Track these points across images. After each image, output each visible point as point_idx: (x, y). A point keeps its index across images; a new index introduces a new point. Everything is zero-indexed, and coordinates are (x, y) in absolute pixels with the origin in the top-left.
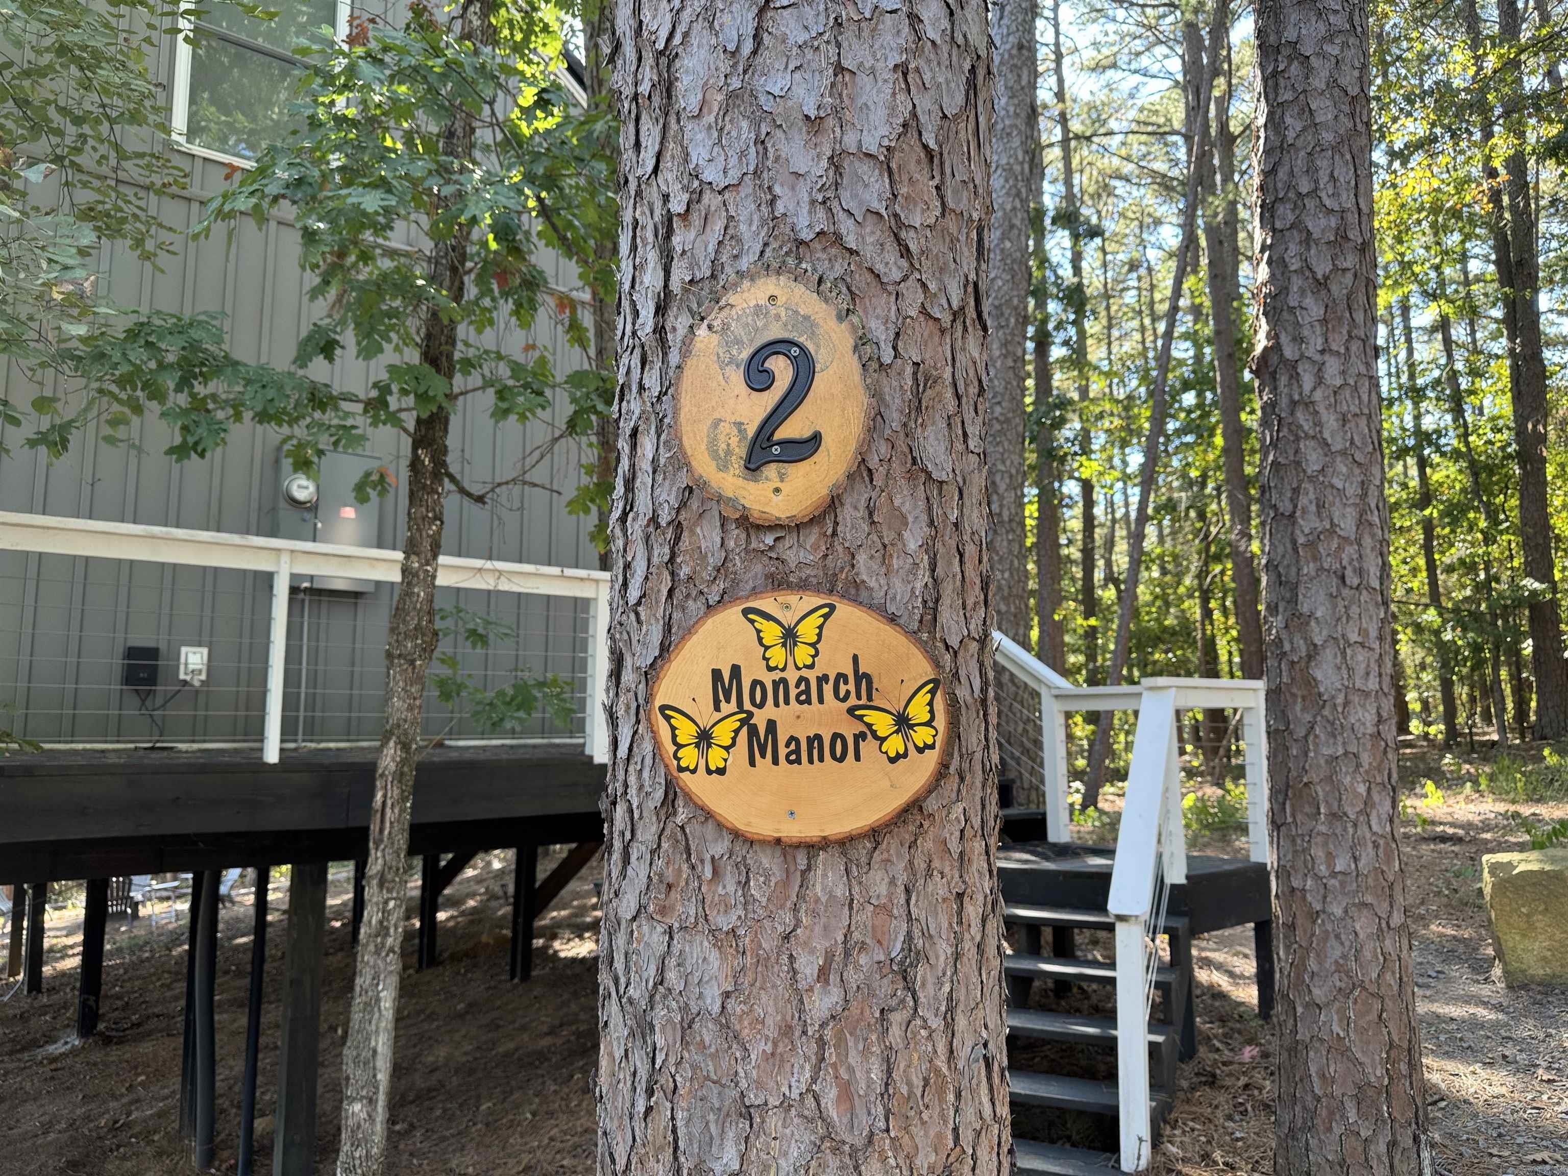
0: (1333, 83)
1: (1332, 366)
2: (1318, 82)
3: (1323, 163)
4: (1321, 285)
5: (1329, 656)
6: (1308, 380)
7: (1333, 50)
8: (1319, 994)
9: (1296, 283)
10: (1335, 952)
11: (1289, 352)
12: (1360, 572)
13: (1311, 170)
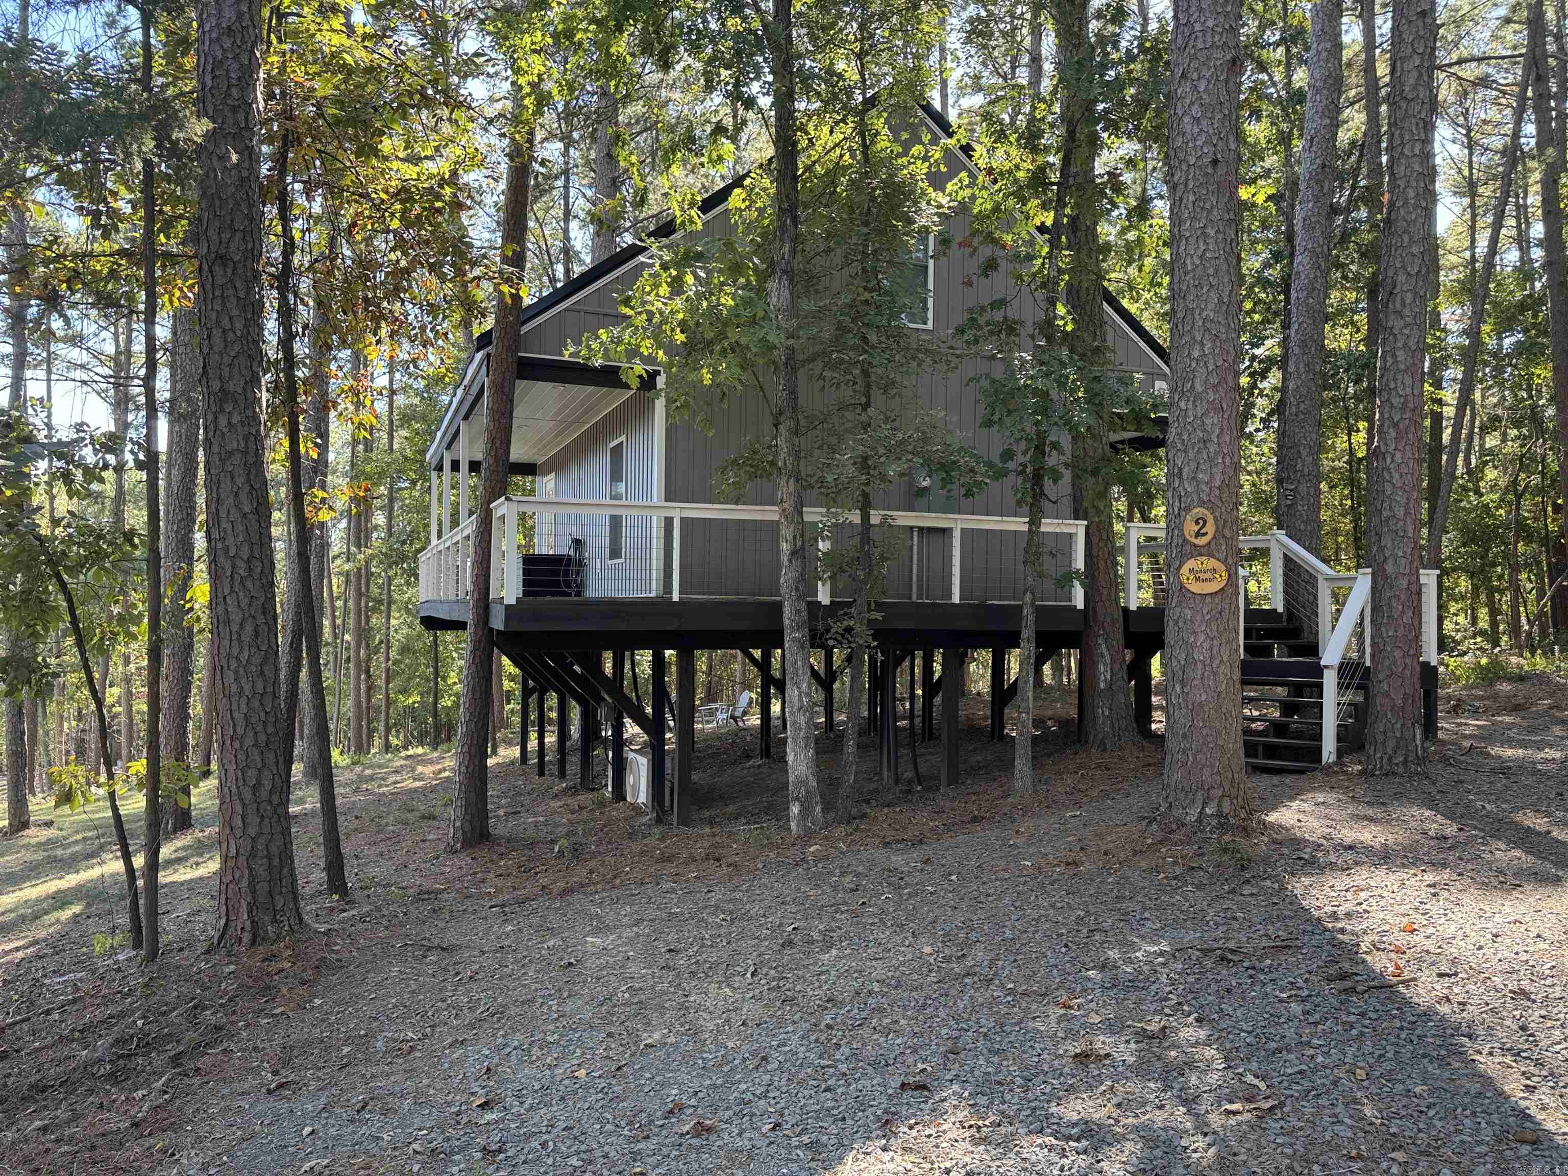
0: (1405, 345)
1: (1398, 455)
2: (1400, 345)
3: (1399, 377)
4: (1395, 425)
5: (1391, 562)
6: (1389, 460)
7: (1406, 331)
8: (1381, 677)
9: (1387, 423)
10: (1387, 663)
11: (1383, 449)
12: (1405, 531)
13: (1395, 380)
